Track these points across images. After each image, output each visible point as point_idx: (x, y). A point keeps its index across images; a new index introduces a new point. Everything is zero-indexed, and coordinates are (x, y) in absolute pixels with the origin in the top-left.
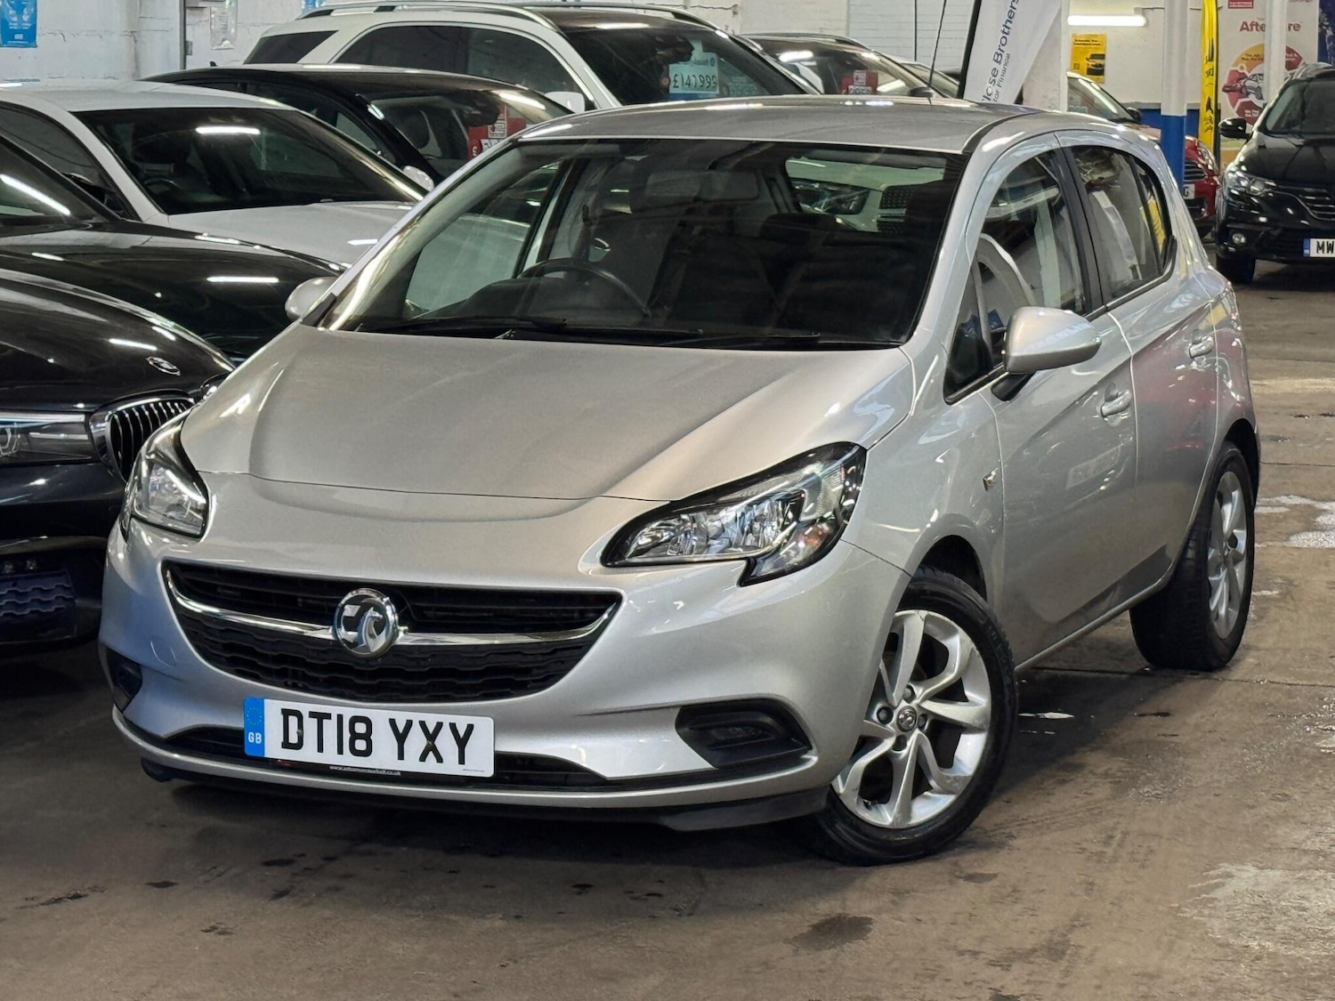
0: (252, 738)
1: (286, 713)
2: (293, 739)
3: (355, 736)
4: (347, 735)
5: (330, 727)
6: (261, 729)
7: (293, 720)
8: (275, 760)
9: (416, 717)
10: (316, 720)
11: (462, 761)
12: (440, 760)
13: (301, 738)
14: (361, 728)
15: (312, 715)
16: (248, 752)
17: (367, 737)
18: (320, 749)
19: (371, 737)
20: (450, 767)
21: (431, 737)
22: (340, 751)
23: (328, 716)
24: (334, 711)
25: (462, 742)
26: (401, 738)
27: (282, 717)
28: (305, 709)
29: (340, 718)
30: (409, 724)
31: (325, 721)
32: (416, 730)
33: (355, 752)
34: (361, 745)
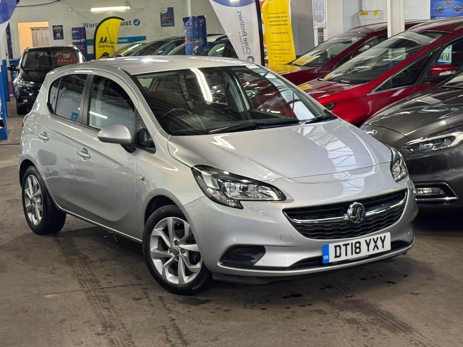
0: (325, 258)
1: (336, 247)
2: (338, 254)
3: (356, 248)
4: (354, 248)
5: (349, 247)
6: (328, 254)
7: (338, 248)
8: (333, 263)
9: (372, 237)
10: (345, 247)
11: (383, 247)
12: (378, 248)
13: (340, 253)
14: (358, 245)
15: (344, 245)
16: (324, 262)
17: (359, 248)
18: (346, 255)
19: (361, 247)
20: (381, 250)
21: (375, 242)
22: (352, 254)
23: (348, 244)
24: (350, 242)
25: (383, 242)
26: (368, 245)
27: (334, 248)
28: (341, 244)
29: (352, 244)
30: (370, 240)
31: (347, 246)
32: (372, 241)
33: (356, 253)
34: (358, 250)
